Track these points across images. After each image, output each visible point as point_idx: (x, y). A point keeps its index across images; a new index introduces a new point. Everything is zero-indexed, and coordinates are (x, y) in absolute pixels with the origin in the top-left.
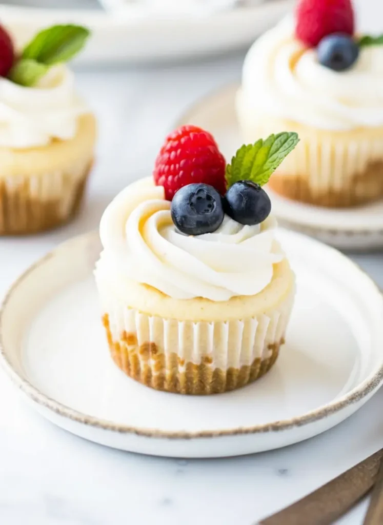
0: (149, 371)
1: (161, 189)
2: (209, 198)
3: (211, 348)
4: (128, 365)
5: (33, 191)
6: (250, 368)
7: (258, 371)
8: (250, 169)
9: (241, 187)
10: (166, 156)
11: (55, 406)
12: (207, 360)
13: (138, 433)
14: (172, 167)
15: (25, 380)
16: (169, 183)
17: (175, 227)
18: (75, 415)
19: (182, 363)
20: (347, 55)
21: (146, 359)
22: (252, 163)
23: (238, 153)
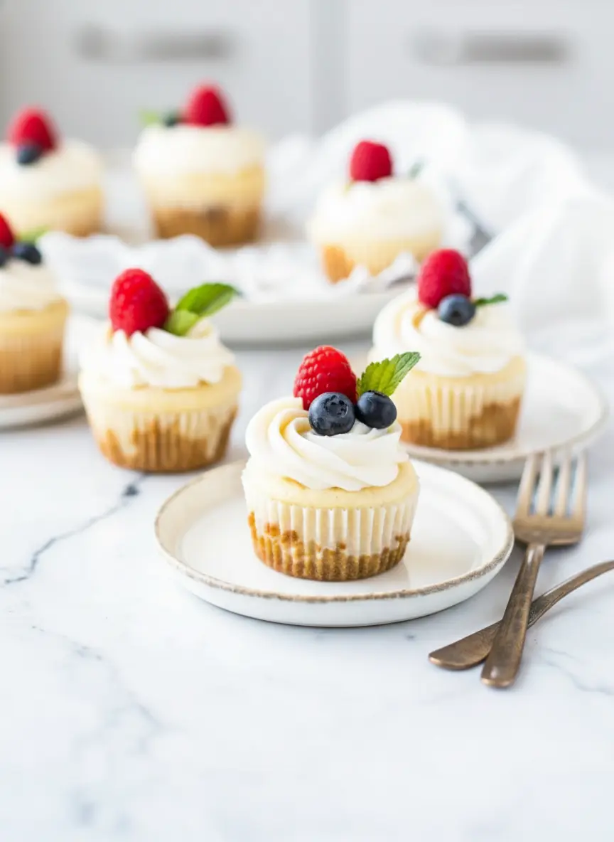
0: (290, 558)
1: (300, 400)
2: (342, 403)
3: (345, 536)
4: (271, 555)
5: (183, 429)
6: (380, 557)
7: (387, 560)
8: (378, 383)
9: (371, 395)
10: (304, 371)
11: (209, 580)
12: (342, 546)
13: (280, 598)
14: (310, 380)
15: (181, 562)
16: (307, 395)
17: (313, 430)
18: (225, 585)
19: (320, 550)
20: (464, 312)
21: (288, 547)
22: (380, 379)
23: (367, 369)
